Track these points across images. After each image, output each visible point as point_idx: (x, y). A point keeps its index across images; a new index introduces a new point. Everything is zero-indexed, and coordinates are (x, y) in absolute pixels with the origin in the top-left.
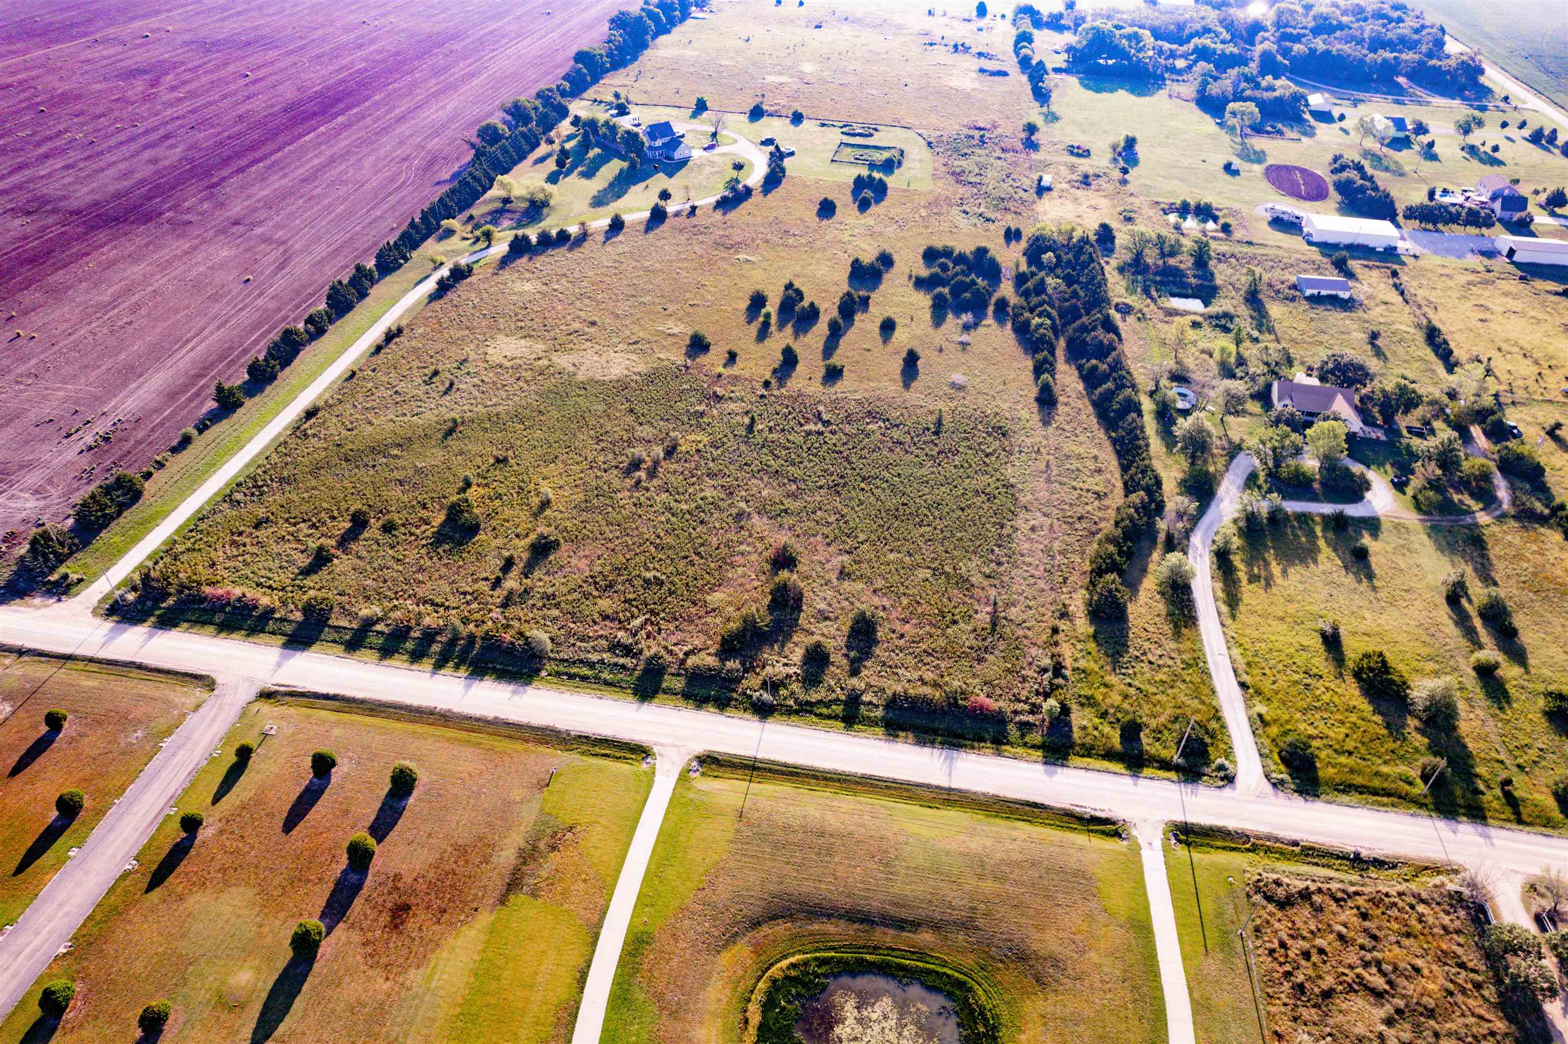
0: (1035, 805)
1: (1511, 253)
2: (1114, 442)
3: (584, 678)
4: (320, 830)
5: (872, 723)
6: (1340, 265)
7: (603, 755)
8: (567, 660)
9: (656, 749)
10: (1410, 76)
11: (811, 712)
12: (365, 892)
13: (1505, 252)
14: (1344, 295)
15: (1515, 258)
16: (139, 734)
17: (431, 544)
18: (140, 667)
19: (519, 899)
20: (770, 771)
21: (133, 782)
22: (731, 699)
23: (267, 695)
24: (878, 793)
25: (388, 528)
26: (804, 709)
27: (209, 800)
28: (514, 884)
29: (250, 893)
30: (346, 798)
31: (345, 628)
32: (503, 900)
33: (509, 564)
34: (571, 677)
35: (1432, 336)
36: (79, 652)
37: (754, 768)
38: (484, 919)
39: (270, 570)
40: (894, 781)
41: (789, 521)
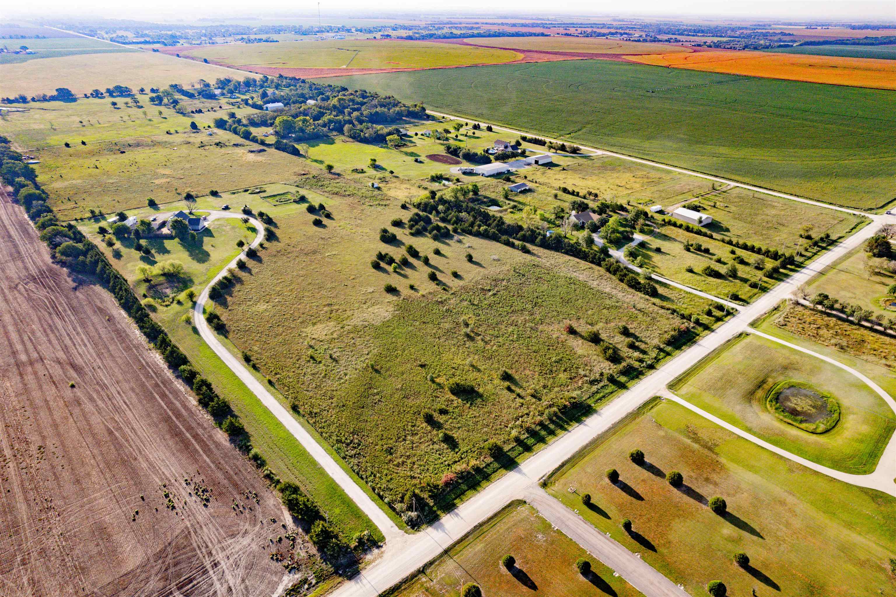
0: (729, 341)
1: (537, 162)
2: (567, 253)
3: (604, 397)
4: (650, 490)
5: (674, 351)
6: (508, 180)
7: (652, 407)
8: (590, 397)
9: (658, 395)
10: (406, 116)
11: (660, 359)
12: (693, 488)
13: (534, 162)
14: (527, 188)
15: (540, 163)
16: (540, 536)
17: (471, 404)
18: (481, 525)
19: (717, 450)
20: (684, 377)
21: (578, 545)
22: (641, 371)
23: (544, 485)
24: (706, 364)
25: (443, 412)
26: (657, 360)
27: (608, 520)
28: (710, 449)
29: (677, 520)
30: (635, 478)
31: (513, 448)
32: (717, 454)
33: (509, 389)
34: (600, 399)
35: (565, 190)
36: (445, 546)
37: (680, 380)
38: (723, 460)
39: (439, 458)
40: (704, 358)
41: (547, 320)
